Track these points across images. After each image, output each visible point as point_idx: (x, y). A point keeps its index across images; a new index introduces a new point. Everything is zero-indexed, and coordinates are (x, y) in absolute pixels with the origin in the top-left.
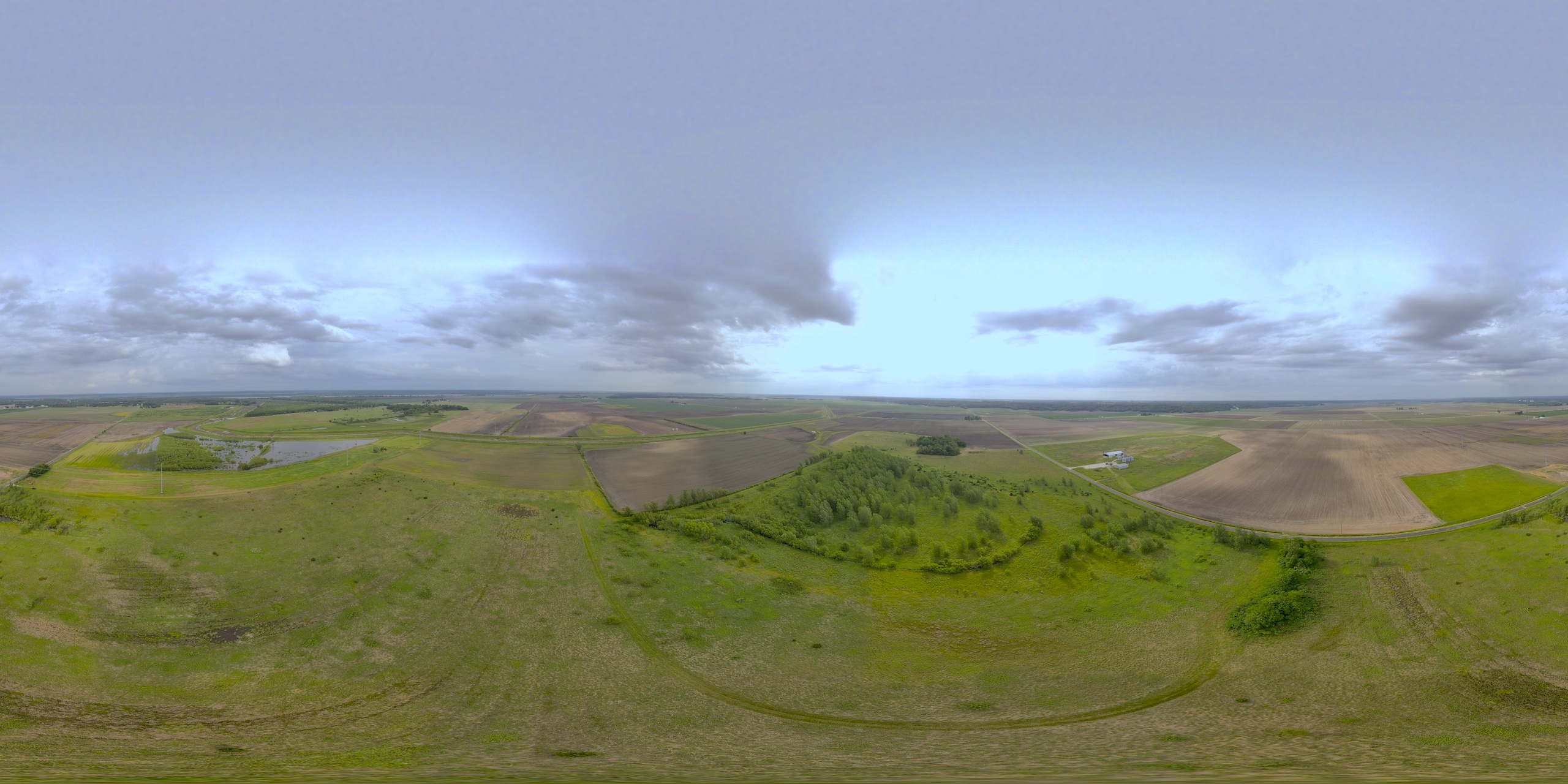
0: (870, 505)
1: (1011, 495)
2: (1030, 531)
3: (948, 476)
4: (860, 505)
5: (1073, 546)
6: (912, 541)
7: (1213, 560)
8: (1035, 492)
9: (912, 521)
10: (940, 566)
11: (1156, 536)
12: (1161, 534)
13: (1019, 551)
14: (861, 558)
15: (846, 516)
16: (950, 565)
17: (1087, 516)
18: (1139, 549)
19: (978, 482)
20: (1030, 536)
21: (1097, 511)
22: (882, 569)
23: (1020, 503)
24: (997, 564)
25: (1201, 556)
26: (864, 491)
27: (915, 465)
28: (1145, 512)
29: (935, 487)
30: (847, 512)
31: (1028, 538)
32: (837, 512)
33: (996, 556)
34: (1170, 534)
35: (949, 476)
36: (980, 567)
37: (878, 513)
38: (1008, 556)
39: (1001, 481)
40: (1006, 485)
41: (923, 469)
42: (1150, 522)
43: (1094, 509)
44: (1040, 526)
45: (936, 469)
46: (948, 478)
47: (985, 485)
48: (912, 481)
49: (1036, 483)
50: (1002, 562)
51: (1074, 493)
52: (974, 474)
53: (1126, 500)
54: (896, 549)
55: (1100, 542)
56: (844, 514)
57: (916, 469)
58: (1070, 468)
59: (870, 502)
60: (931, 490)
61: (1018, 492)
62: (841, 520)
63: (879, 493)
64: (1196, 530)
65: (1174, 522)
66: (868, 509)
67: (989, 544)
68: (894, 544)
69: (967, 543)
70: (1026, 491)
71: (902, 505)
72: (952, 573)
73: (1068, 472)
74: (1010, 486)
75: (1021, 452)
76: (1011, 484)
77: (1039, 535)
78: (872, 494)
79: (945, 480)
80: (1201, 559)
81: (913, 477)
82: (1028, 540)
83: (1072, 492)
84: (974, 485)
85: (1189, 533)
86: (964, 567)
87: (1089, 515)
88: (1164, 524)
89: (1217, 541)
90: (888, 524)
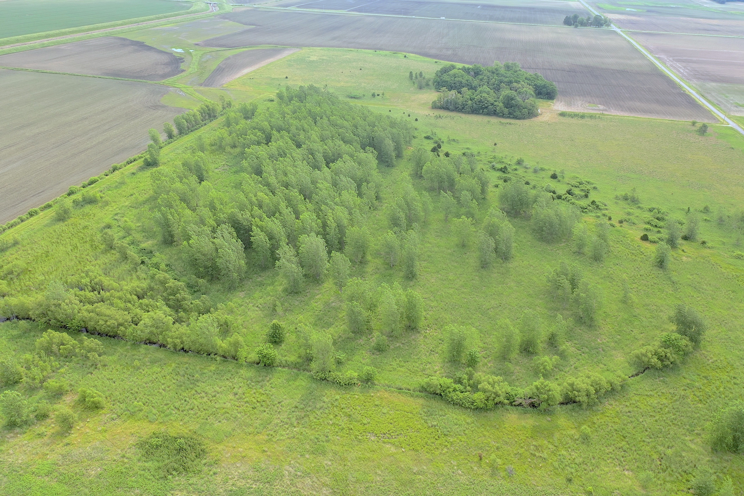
0: (324, 232)
1: (645, 238)
2: (665, 345)
3: (501, 170)
4: (304, 230)
6: (409, 318)
9: (411, 273)
10: (458, 386)
13: (624, 386)
14: (309, 359)
15: (275, 258)
16: (475, 388)
19: (569, 192)
20: (660, 358)
22: (348, 385)
23: (661, 263)
24: (570, 406)
26: (310, 198)
27: (428, 138)
29: (466, 195)
30: (274, 248)
31: (655, 360)
32: (254, 250)
33: (572, 385)
35: (504, 170)
36: (533, 405)
37: (340, 249)
39: (626, 198)
40: (637, 212)
41: (445, 148)
44: (695, 340)
45: (475, 149)
46: (499, 174)
47: (584, 203)
48: (418, 175)
49: (721, 222)
50: (579, 404)
52: (562, 172)
54: (376, 337)
56: (269, 254)
57: (429, 145)
59: (325, 225)
60: (458, 199)
61: (665, 234)
62: (264, 268)
63: (342, 204)
66: (319, 242)
67: (564, 351)
68: (372, 324)
69: (518, 339)
71: (390, 232)
72: (477, 409)
74: (648, 216)
75: (703, 130)
76: (651, 210)
77: (683, 363)
78: (327, 204)
79: (493, 177)
81: (419, 164)
82: (654, 367)
84: (559, 197)
86: (502, 399)
90: (362, 275)
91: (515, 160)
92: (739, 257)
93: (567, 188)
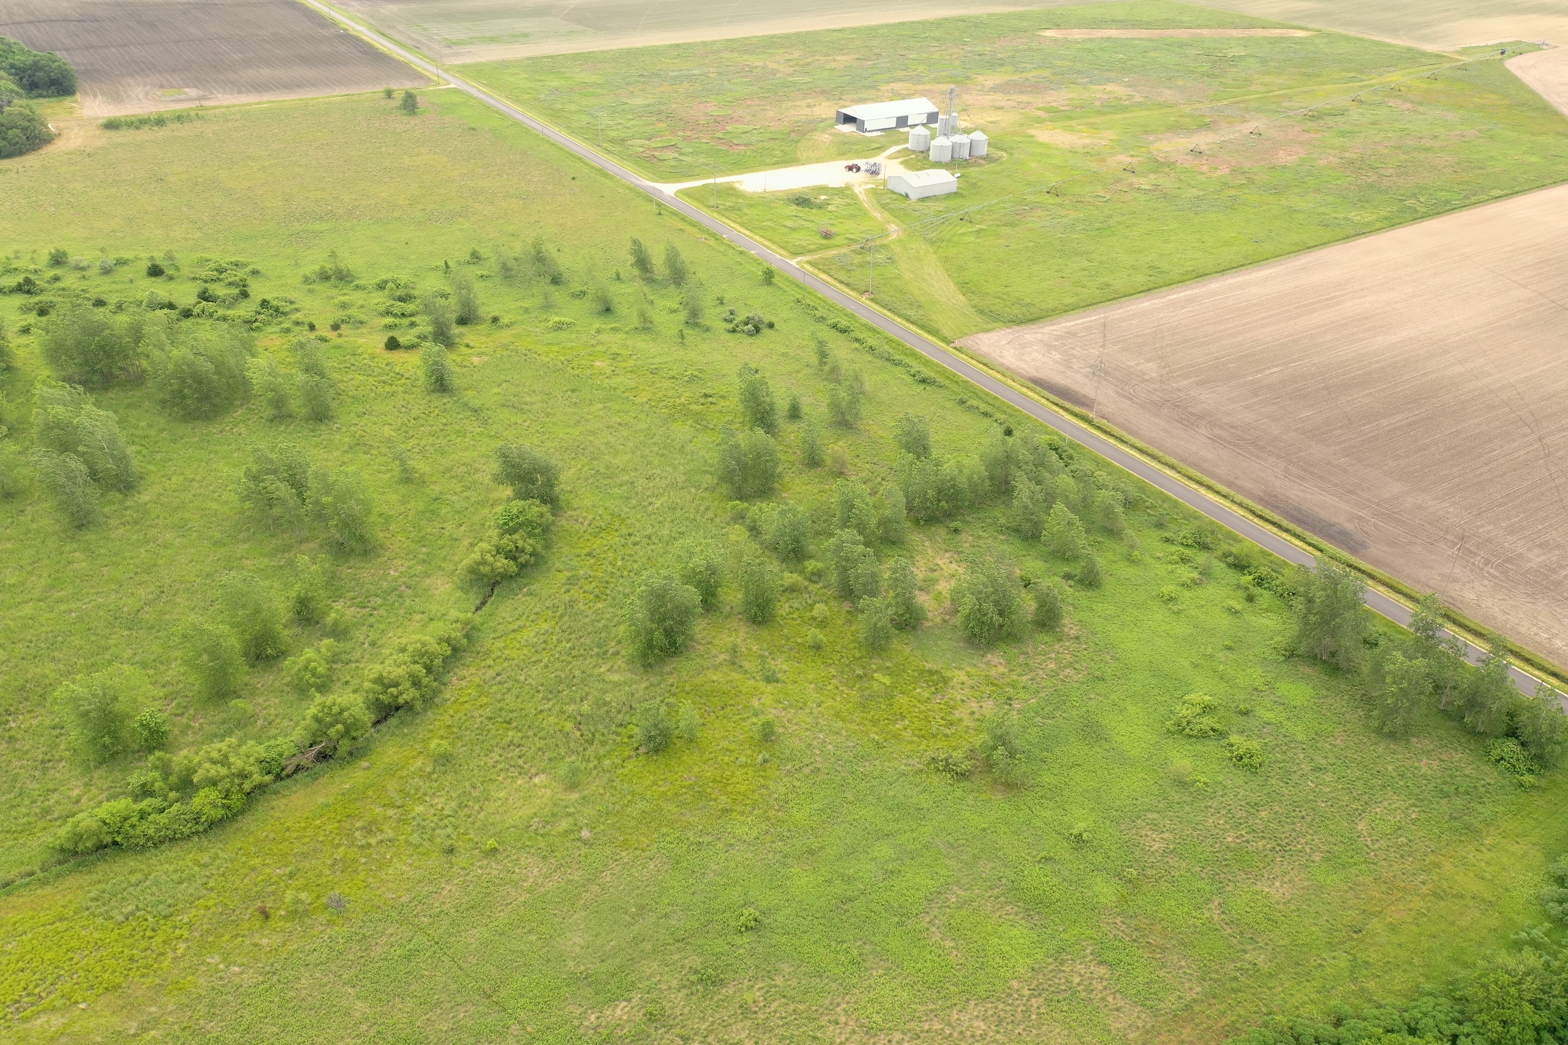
1: (393, 345)
2: (508, 529)
5: (692, 594)
7: (1254, 745)
8: (505, 320)
12: (1062, 554)
13: (471, 633)
17: (749, 438)
18: (958, 620)
19: (204, 296)
20: (511, 556)
21: (795, 413)
23: (440, 384)
24: (393, 721)
25: (1207, 709)
28: (1009, 432)
31: (502, 563)
33: (379, 680)
34: (1101, 562)
36: (323, 756)
38: (429, 669)
39: (325, 277)
40: (357, 297)
42: (1022, 488)
43: (782, 405)
44: (550, 499)
47: (245, 310)
49: (507, 273)
50: (408, 706)
51: (694, 319)
52: (170, 256)
53: (927, 363)
55: (802, 572)
58: (669, 189)
61: (425, 325)
64: (1219, 567)
65: (1130, 504)
67: (336, 623)
69: (233, 642)
70: (463, 321)
72: (213, 825)
73: (661, 208)
74: (380, 299)
75: (410, 104)
76: (381, 286)
77: (548, 547)
79: (8, 311)
80: (1207, 722)
82: (507, 577)
83: (682, 316)
84: (187, 314)
85: (1186, 573)
87: (760, 432)
88: (1083, 507)
89: (1302, 649)
91: (44, 258)
92: (559, 327)
93: (194, 289)
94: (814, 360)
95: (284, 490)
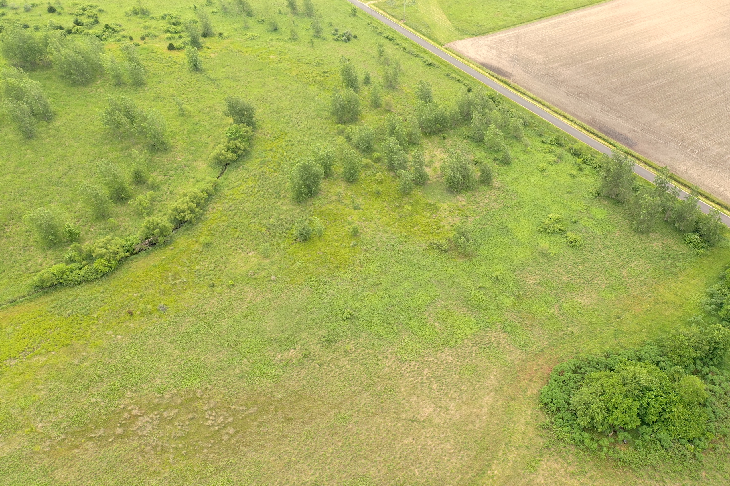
1: (171, 47)
7: (578, 237)
8: (225, 35)
11: (483, 154)
12: (494, 149)
13: (217, 188)
17: (345, 93)
18: (443, 180)
19: (77, 23)
20: (234, 151)
21: (367, 81)
23: (196, 67)
24: (183, 228)
25: (557, 221)
28: (470, 90)
31: (230, 155)
33: (175, 210)
34: (511, 152)
36: (152, 244)
38: (198, 204)
39: (136, 13)
40: (152, 23)
42: (476, 117)
43: (361, 77)
44: (251, 123)
47: (98, 30)
50: (190, 221)
51: (317, 34)
52: (58, 2)
53: (431, 56)
55: (371, 158)
61: (186, 38)
64: (567, 155)
65: (526, 125)
67: (153, 183)
70: (205, 35)
72: (104, 275)
74: (163, 24)
76: (164, 17)
80: (557, 226)
82: (233, 161)
83: (312, 32)
84: (69, 32)
85: (551, 158)
86: (121, 254)
87: (351, 91)
88: (504, 126)
89: (603, 193)
92: (252, 38)
93: (72, 19)
94: (377, 54)
95: (124, 120)
